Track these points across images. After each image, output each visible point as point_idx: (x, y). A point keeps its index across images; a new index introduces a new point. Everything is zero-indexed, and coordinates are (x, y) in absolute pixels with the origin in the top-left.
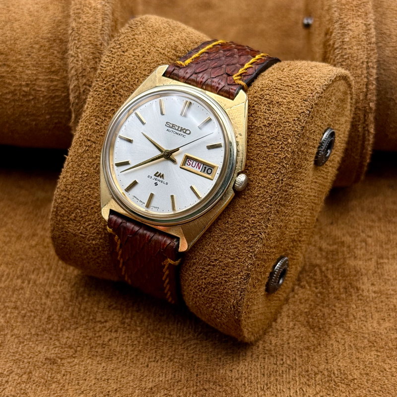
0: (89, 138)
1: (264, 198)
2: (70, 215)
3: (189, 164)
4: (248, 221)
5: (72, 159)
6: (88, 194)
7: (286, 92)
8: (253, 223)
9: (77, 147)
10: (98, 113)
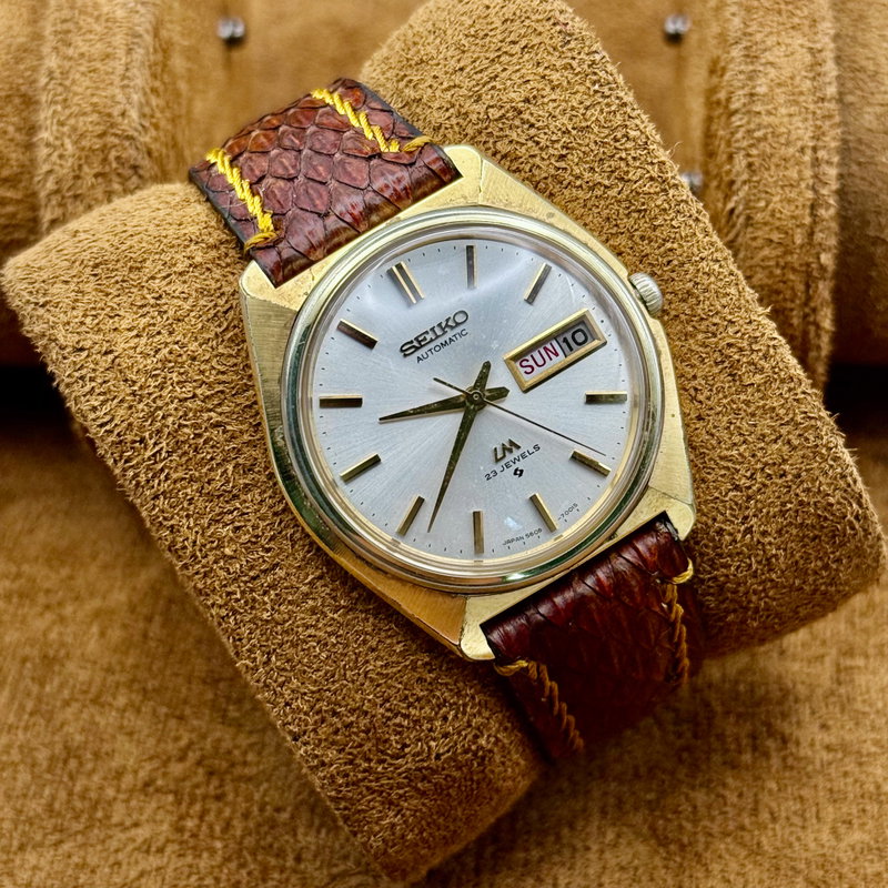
3: (529, 370)
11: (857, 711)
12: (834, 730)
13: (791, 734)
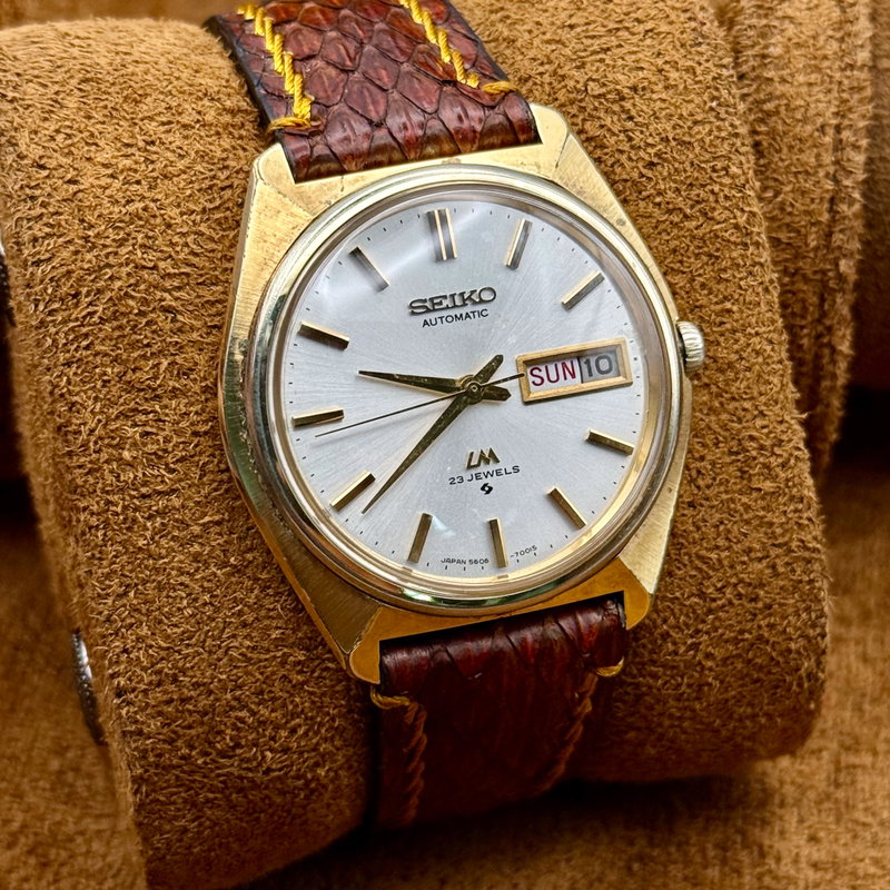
3: (538, 381)
11: (856, 822)
12: (825, 844)
13: (771, 847)
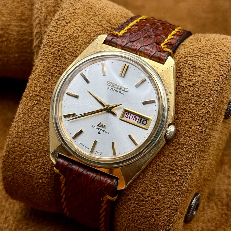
0: (38, 94)
1: (190, 145)
2: (21, 158)
3: (127, 116)
4: (176, 165)
5: (23, 111)
6: (37, 141)
7: (205, 59)
8: (180, 166)
9: (27, 101)
10: (45, 73)
